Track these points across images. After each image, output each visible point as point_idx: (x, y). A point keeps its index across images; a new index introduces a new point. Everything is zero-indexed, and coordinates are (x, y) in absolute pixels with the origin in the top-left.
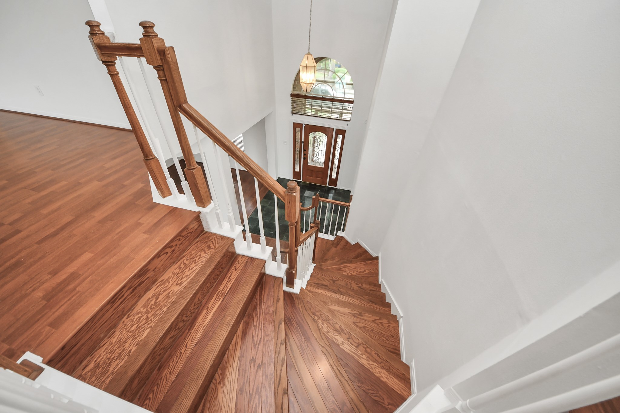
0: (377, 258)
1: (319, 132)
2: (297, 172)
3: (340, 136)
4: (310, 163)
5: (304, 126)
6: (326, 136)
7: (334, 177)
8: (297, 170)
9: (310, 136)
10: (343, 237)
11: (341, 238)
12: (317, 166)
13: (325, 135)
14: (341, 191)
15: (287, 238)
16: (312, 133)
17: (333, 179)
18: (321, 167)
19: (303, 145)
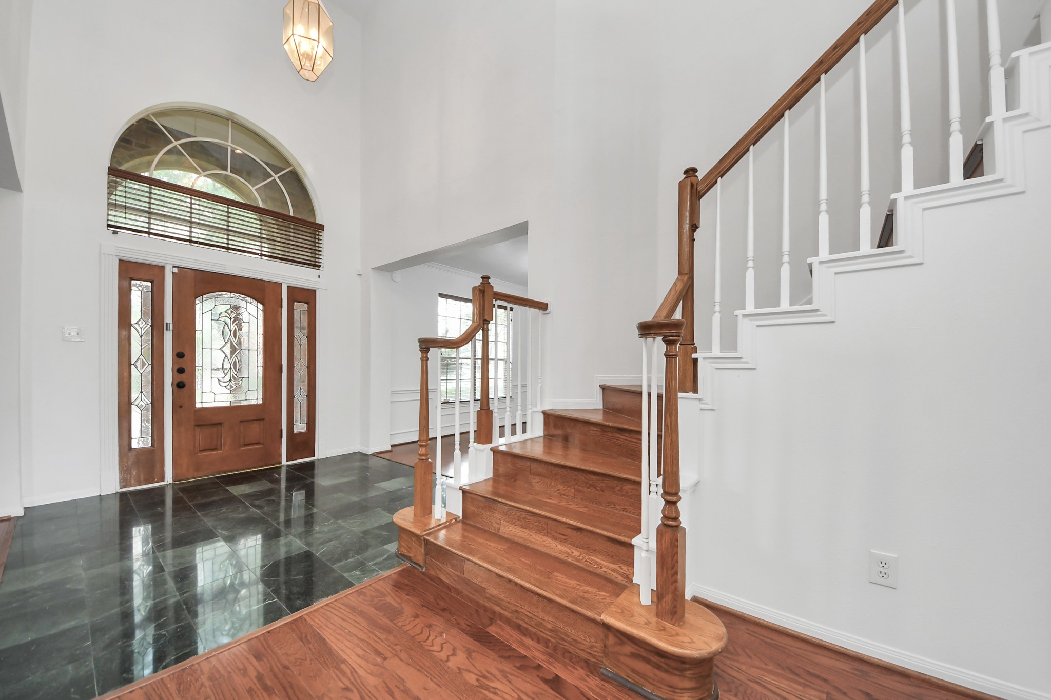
1: (234, 295)
2: (142, 452)
3: (300, 308)
4: (206, 398)
5: (169, 274)
6: (260, 306)
7: (300, 427)
8: (140, 439)
9: (198, 307)
13: (256, 303)
16: (206, 297)
17: (301, 434)
18: (254, 402)
19: (168, 336)
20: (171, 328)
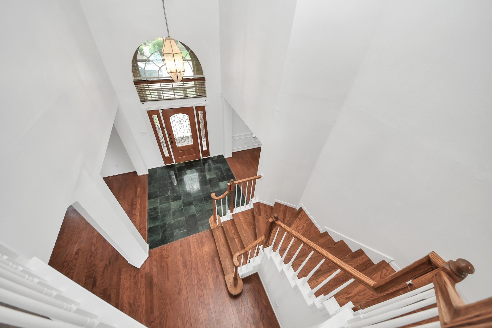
0: (301, 209)
1: (180, 114)
2: (167, 157)
3: (200, 113)
4: (179, 144)
5: (160, 112)
6: (188, 116)
7: (205, 149)
8: (167, 155)
9: (171, 120)
10: (258, 203)
11: (258, 205)
12: (186, 145)
13: (186, 115)
14: (216, 159)
15: (202, 227)
16: (172, 116)
17: (205, 151)
18: (191, 144)
20: (166, 128)
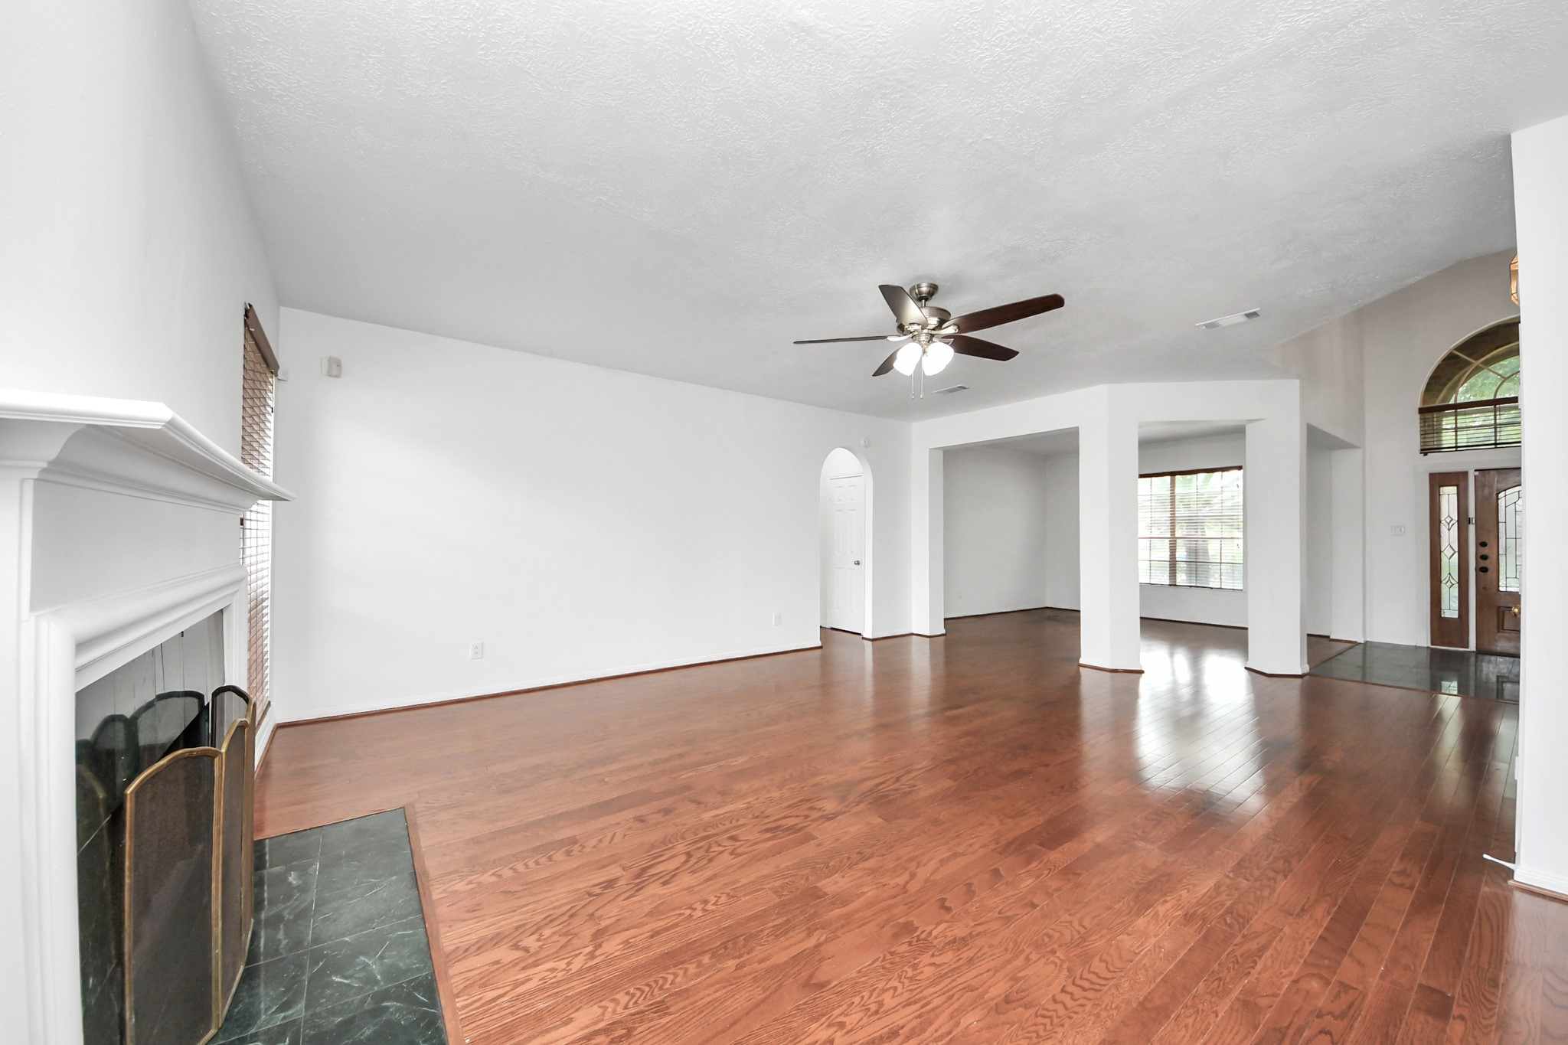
2: (1449, 620)
4: (1508, 585)
5: (1472, 476)
8: (1450, 609)
9: (1501, 502)
19: (1472, 528)
20: (1474, 522)
